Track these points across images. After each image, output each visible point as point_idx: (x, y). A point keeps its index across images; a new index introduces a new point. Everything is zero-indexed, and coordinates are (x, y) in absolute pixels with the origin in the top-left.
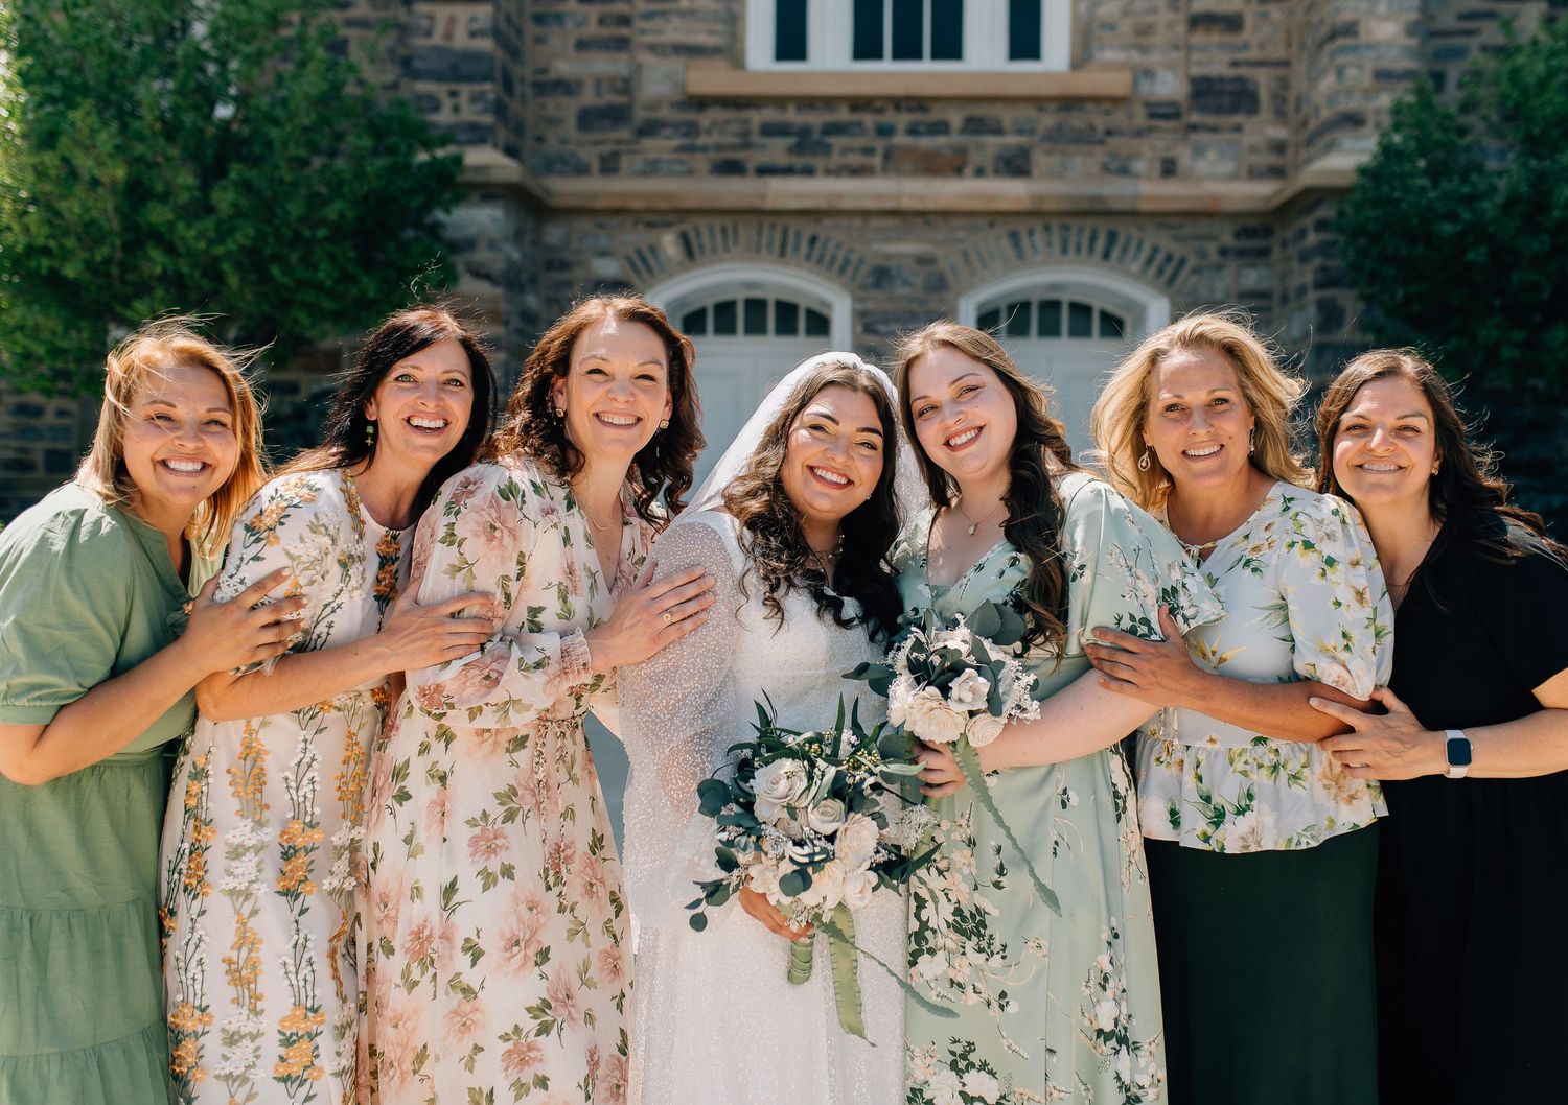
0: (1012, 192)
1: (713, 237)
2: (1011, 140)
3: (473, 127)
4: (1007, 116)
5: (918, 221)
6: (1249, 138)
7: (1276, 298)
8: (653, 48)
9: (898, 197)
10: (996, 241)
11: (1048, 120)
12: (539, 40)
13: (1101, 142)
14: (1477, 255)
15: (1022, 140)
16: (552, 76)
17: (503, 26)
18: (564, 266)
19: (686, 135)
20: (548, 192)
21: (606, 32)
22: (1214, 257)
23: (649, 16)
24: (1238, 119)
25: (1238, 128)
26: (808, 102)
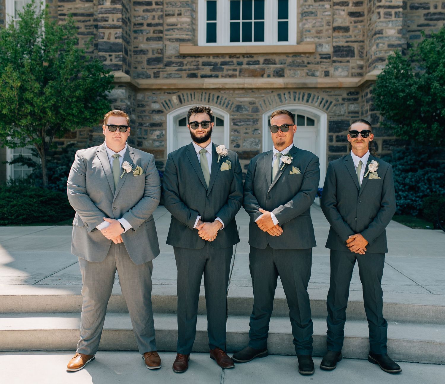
0: (278, 82)
1: (188, 97)
2: (278, 66)
3: (116, 65)
4: (277, 59)
5: (250, 91)
6: (351, 65)
7: (360, 113)
8: (170, 40)
9: (244, 84)
10: (274, 97)
11: (290, 60)
12: (135, 38)
13: (306, 66)
14: (411, 102)
15: (282, 65)
16: (139, 49)
17: (125, 35)
18: (143, 106)
19: (180, 66)
20: (138, 84)
21: (155, 35)
22: (341, 101)
23: (168, 30)
24: (348, 59)
25: (348, 61)
26: (216, 55)
